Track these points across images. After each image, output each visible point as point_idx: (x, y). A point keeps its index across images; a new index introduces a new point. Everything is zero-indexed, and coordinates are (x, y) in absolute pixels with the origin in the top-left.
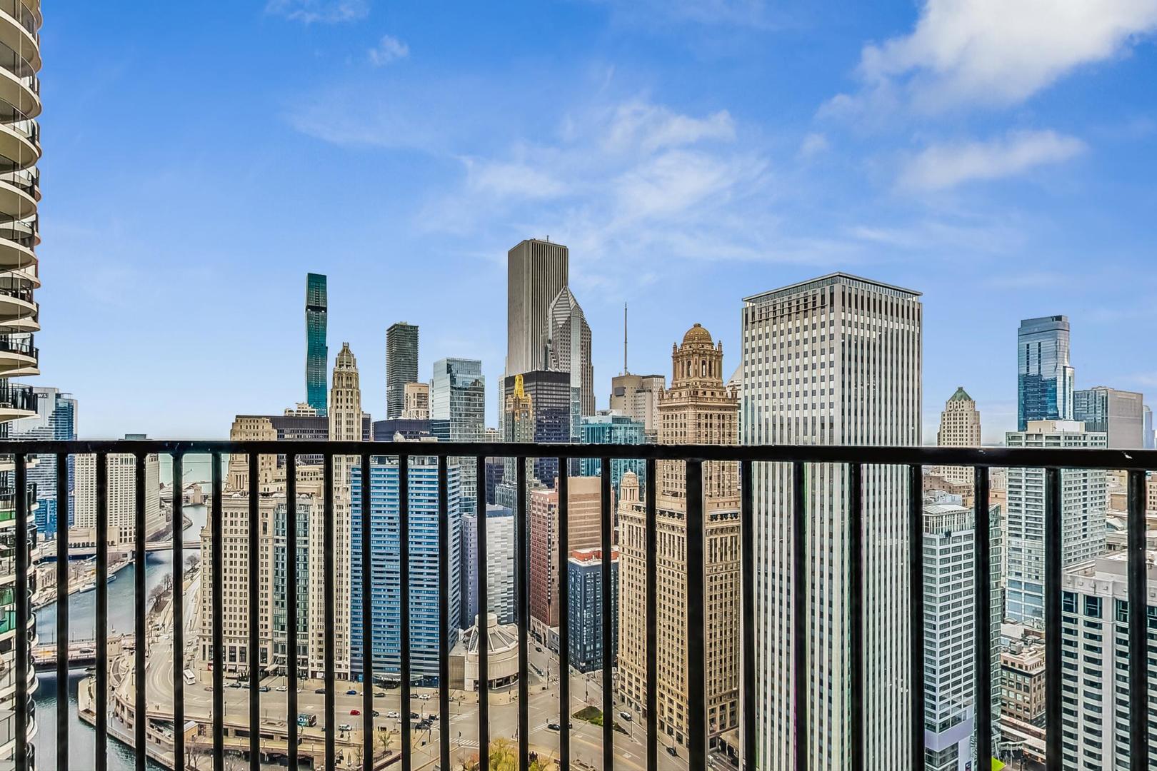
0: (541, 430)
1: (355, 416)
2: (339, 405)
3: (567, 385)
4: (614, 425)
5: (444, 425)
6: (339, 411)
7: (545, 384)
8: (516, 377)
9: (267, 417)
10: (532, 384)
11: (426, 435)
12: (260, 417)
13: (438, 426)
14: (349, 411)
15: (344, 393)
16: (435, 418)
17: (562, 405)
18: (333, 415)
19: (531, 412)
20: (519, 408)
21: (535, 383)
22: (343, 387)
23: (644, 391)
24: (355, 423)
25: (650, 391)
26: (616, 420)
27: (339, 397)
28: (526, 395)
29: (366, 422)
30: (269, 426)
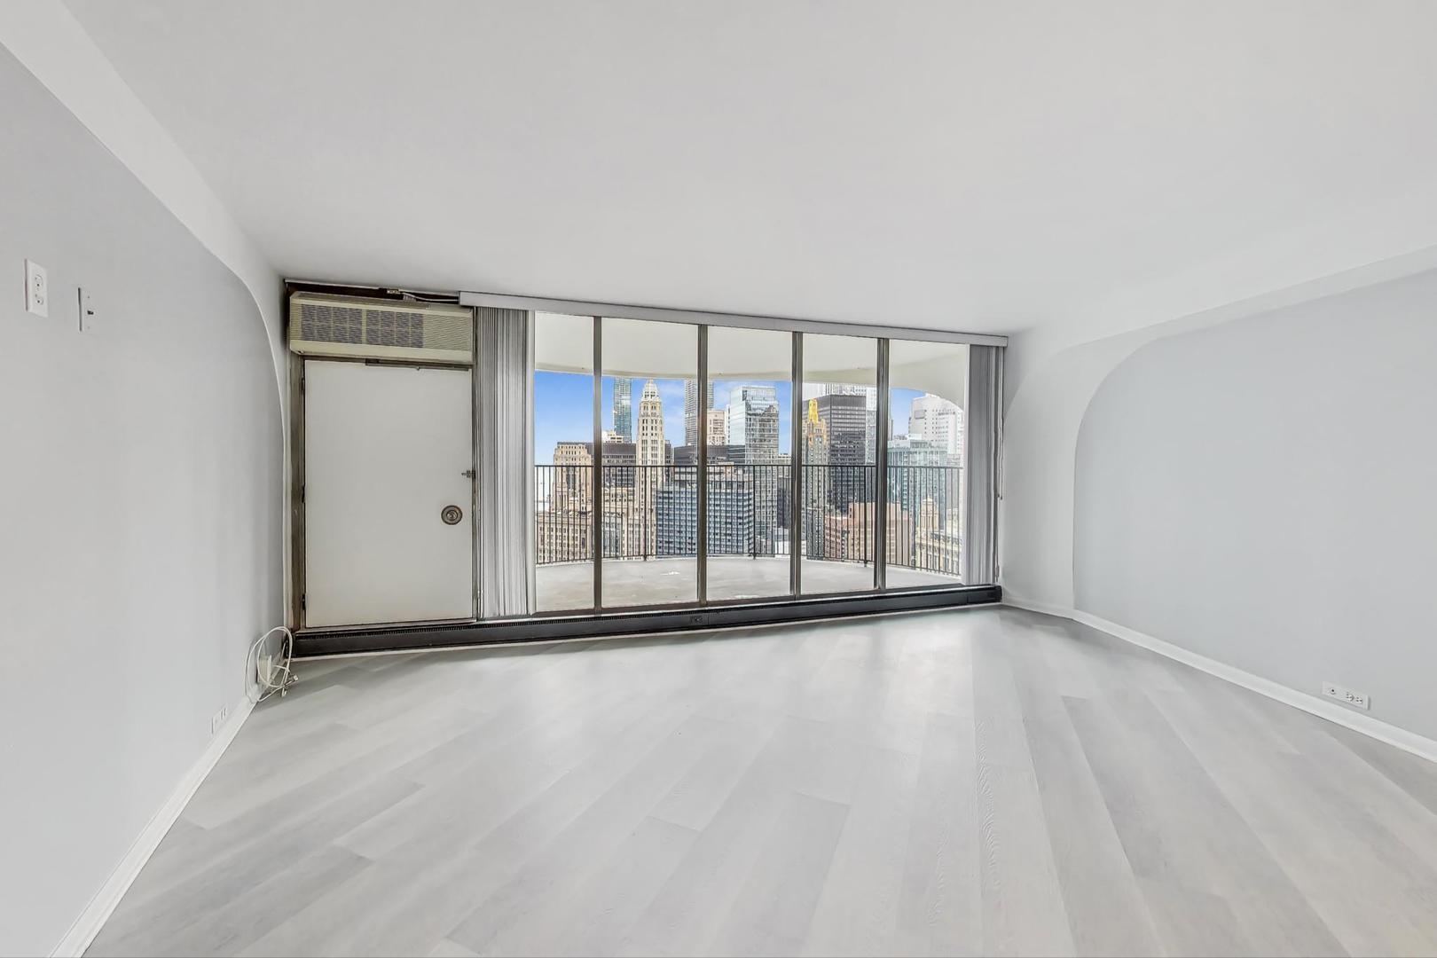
0: (835, 455)
1: (659, 442)
2: (645, 432)
3: (862, 408)
4: (912, 450)
5: (738, 451)
6: (644, 438)
7: (840, 408)
8: (811, 402)
9: (583, 444)
10: (825, 408)
11: (722, 460)
12: (577, 444)
13: (734, 451)
14: (654, 438)
15: (649, 421)
16: (731, 444)
17: (856, 430)
18: (640, 442)
19: (825, 437)
20: (813, 433)
21: (829, 408)
22: (647, 416)
23: (947, 414)
24: (659, 449)
25: (954, 413)
26: (915, 444)
27: (645, 425)
28: (820, 420)
29: (668, 448)
30: (584, 452)
